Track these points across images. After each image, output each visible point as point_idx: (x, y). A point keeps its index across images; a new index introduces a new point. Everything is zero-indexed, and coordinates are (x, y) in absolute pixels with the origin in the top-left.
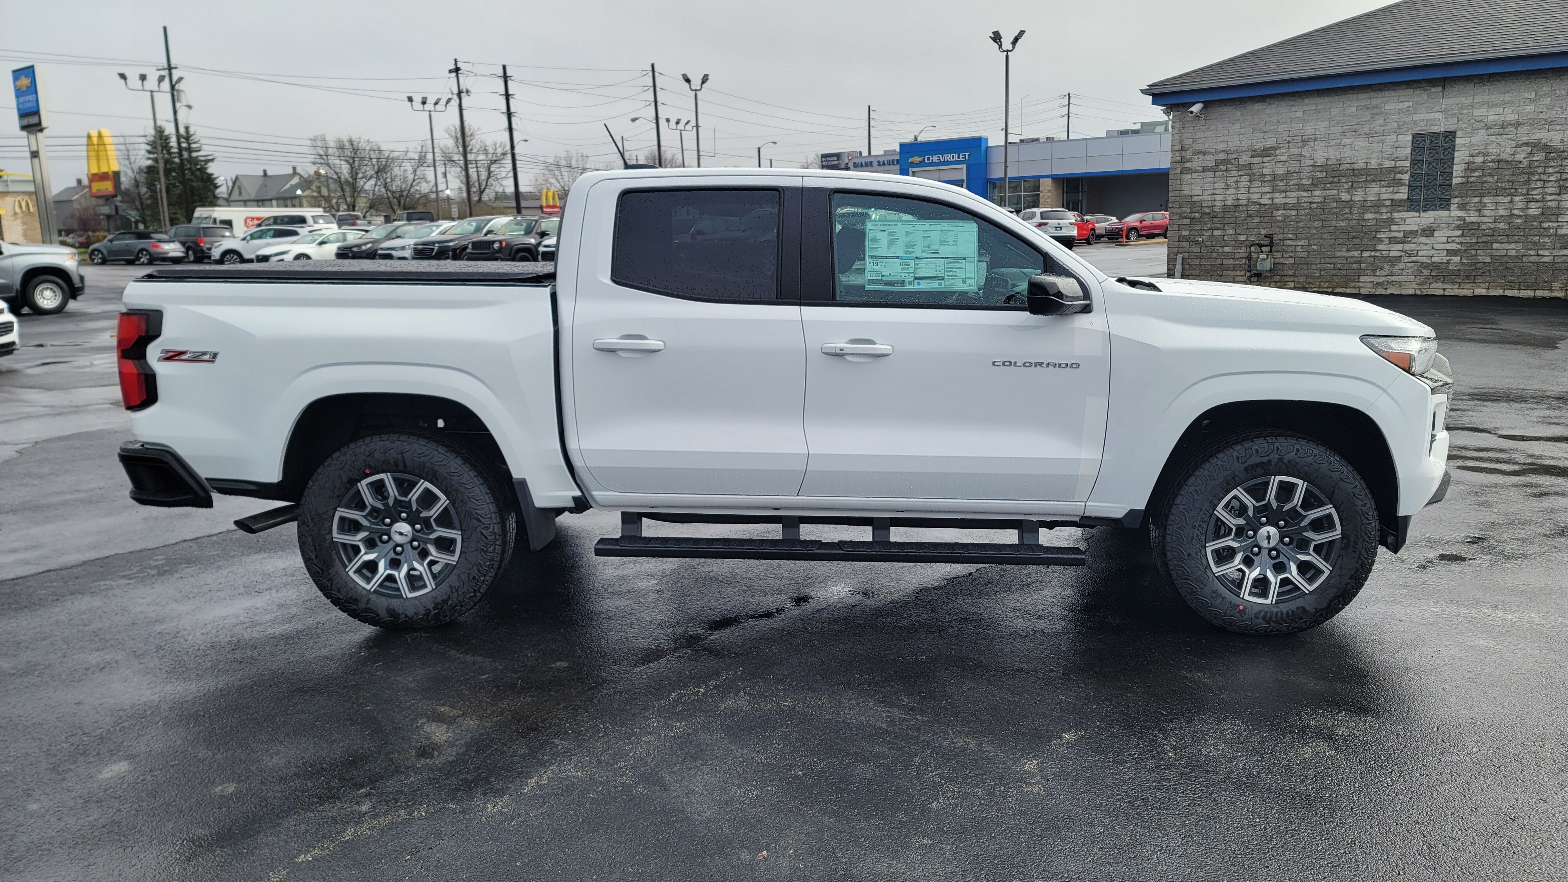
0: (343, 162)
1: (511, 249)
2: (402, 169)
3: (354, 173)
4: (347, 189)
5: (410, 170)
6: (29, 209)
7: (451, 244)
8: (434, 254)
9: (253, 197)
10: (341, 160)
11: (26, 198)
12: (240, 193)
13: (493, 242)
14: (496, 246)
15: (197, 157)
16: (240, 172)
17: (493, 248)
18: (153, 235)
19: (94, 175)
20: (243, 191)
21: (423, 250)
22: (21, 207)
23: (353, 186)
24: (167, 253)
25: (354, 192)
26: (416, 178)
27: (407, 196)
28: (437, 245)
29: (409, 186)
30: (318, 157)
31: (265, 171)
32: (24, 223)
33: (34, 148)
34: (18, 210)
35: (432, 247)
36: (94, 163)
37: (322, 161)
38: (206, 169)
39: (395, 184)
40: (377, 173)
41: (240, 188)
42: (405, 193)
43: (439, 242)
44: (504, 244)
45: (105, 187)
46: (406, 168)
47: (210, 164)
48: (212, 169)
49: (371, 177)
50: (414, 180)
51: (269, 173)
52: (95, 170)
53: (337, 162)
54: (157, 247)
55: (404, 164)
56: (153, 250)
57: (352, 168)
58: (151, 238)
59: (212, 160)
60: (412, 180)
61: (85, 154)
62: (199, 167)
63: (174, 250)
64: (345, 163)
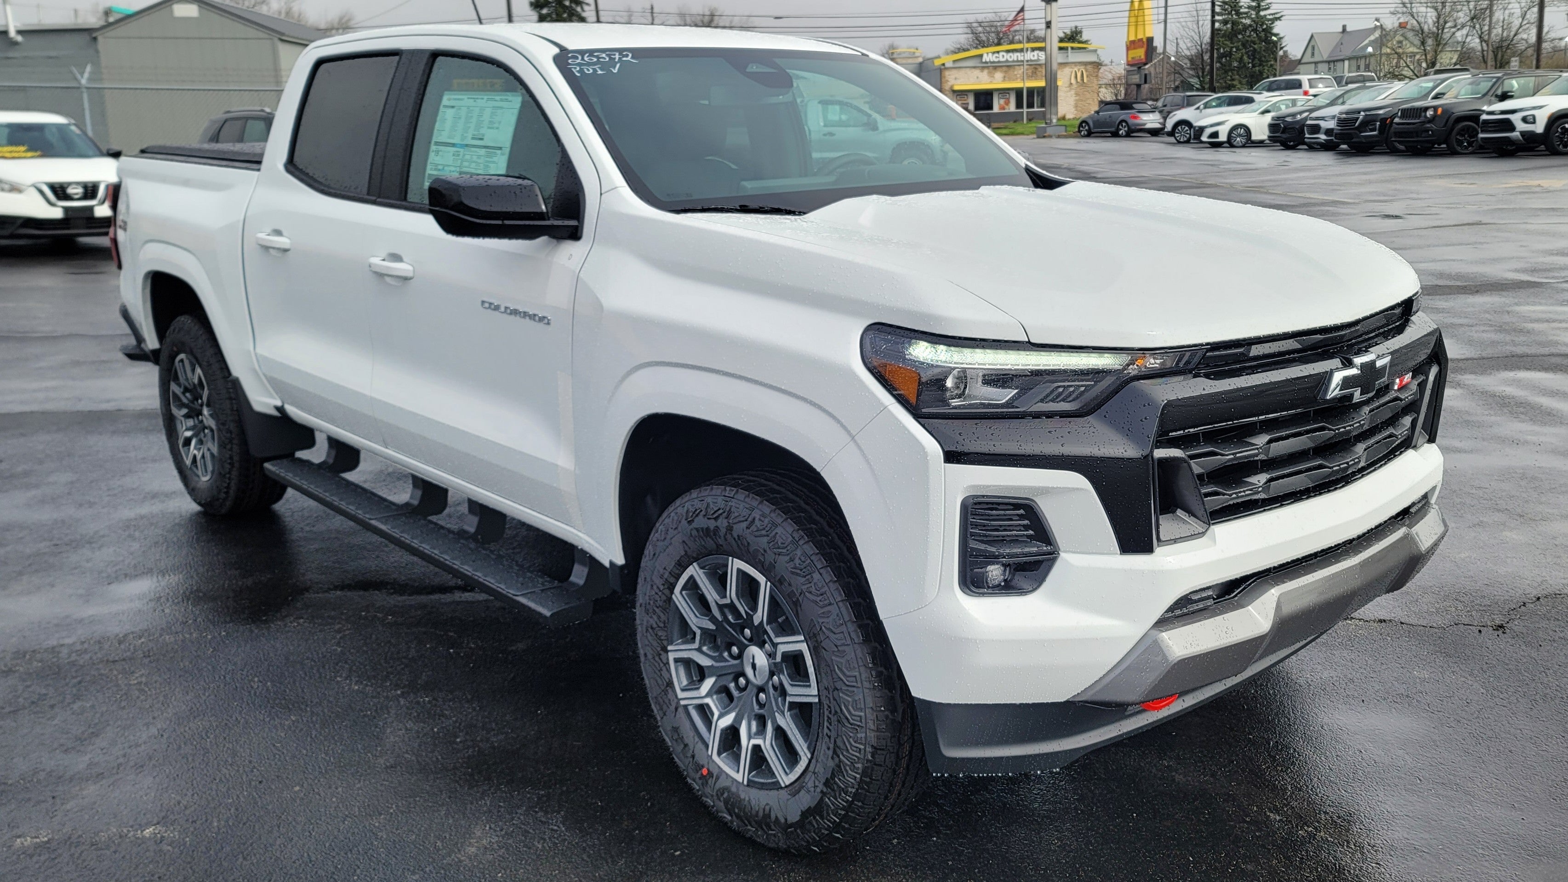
0: (1429, 10)
1: (1449, 118)
2: (1507, 12)
3: (1441, 21)
4: (1430, 42)
5: (1518, 12)
6: (1083, 79)
7: (1381, 112)
8: (1357, 124)
9: (1325, 58)
10: (1427, 7)
11: (1082, 68)
12: (1313, 54)
13: (1426, 109)
14: (1430, 113)
15: (1265, 16)
16: (1314, 31)
17: (1426, 116)
18: (1134, 106)
19: (1133, 42)
20: (1316, 52)
21: (1345, 120)
22: (1076, 77)
23: (1438, 38)
24: (1145, 124)
25: (1438, 45)
26: (1525, 22)
27: (1508, 48)
28: (1362, 113)
29: (1512, 34)
30: (1401, 5)
31: (1344, 27)
32: (1077, 94)
33: (1048, 19)
34: (1073, 81)
35: (1355, 116)
36: (1132, 29)
37: (1405, 9)
38: (1271, 28)
39: (1494, 32)
40: (1472, 19)
41: (1313, 48)
42: (1505, 44)
43: (1365, 110)
44: (1440, 111)
45: (1138, 55)
46: (1512, 11)
47: (1277, 23)
48: (1278, 28)
49: (1463, 26)
50: (1521, 26)
51: (1348, 29)
52: (1132, 38)
53: (1423, 9)
54: (1135, 118)
55: (1510, 6)
56: (1131, 121)
57: (1439, 17)
58: (1133, 108)
59: (1279, 19)
60: (1518, 25)
61: (1126, 20)
62: (1265, 27)
63: (1152, 122)
64: (1432, 10)
